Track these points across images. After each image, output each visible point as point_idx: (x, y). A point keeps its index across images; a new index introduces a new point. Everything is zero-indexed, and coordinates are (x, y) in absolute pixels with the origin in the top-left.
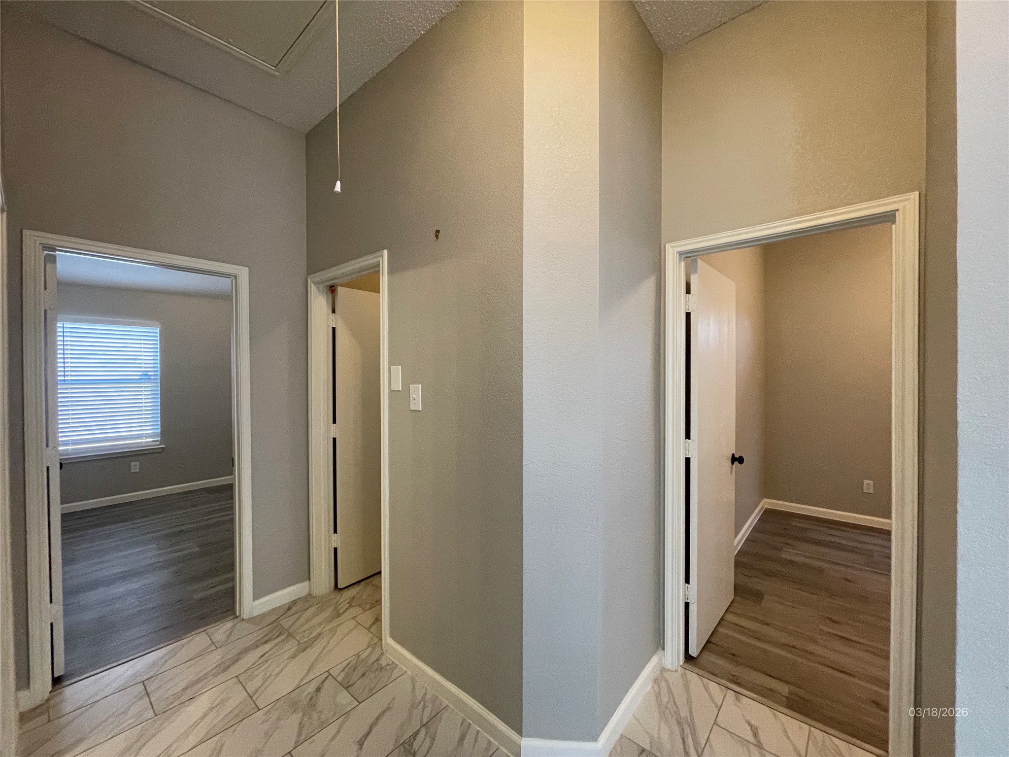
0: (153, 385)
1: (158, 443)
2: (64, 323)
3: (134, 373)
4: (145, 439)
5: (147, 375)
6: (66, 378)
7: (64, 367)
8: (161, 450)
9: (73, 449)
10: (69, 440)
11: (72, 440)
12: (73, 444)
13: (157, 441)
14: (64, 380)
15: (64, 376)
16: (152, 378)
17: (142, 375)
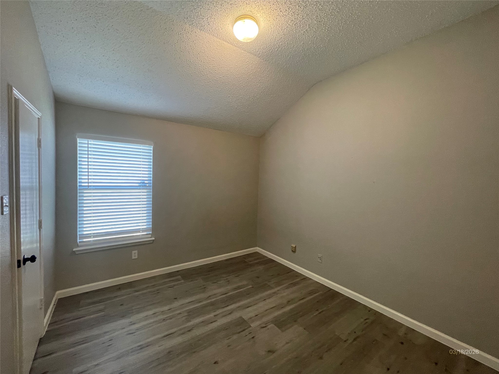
0: (148, 191)
1: (150, 236)
2: (89, 140)
3: (135, 180)
4: (142, 233)
5: (144, 183)
6: (90, 184)
7: (88, 179)
8: (152, 242)
9: (94, 241)
10: (91, 234)
11: (94, 233)
12: (94, 237)
13: (150, 234)
14: (88, 186)
15: (88, 183)
16: (147, 185)
17: (141, 183)
